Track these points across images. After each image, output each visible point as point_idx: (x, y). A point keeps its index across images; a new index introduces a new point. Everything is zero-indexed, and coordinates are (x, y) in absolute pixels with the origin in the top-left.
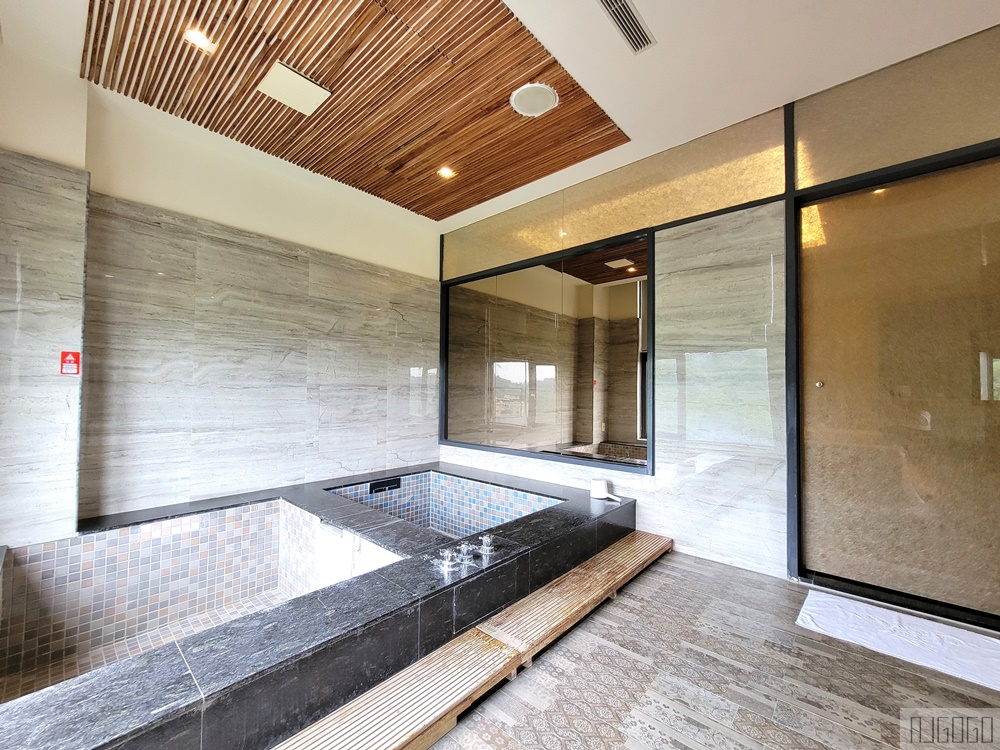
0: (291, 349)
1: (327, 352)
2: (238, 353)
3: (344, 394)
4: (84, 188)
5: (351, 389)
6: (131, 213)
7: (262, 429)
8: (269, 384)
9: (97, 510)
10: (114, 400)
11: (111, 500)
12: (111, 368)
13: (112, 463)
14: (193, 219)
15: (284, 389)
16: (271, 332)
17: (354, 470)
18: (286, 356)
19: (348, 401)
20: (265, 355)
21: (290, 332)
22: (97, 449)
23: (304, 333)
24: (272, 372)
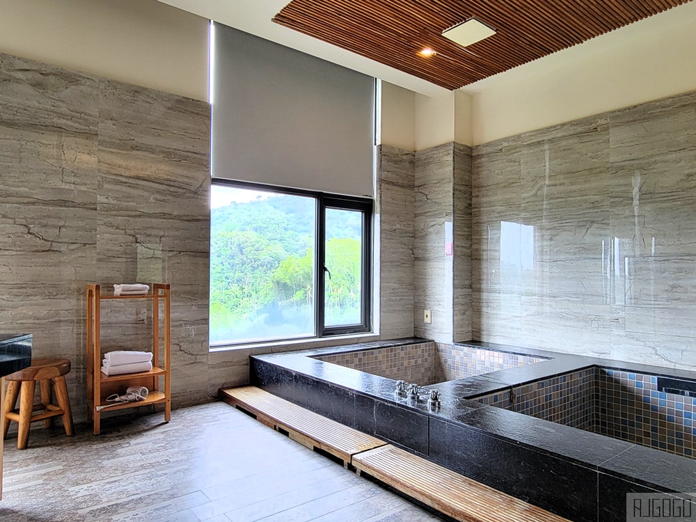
0: (592, 222)
1: (632, 220)
2: (548, 232)
3: (657, 266)
4: (452, 152)
5: (668, 260)
6: (489, 150)
7: (569, 298)
8: (573, 257)
9: (480, 337)
10: (485, 270)
11: (484, 333)
12: (483, 251)
13: (484, 310)
14: (519, 136)
15: (587, 261)
16: (574, 209)
17: (676, 363)
18: (588, 229)
19: (664, 275)
20: (569, 231)
21: (591, 205)
22: (479, 300)
23: (605, 203)
24: (576, 246)
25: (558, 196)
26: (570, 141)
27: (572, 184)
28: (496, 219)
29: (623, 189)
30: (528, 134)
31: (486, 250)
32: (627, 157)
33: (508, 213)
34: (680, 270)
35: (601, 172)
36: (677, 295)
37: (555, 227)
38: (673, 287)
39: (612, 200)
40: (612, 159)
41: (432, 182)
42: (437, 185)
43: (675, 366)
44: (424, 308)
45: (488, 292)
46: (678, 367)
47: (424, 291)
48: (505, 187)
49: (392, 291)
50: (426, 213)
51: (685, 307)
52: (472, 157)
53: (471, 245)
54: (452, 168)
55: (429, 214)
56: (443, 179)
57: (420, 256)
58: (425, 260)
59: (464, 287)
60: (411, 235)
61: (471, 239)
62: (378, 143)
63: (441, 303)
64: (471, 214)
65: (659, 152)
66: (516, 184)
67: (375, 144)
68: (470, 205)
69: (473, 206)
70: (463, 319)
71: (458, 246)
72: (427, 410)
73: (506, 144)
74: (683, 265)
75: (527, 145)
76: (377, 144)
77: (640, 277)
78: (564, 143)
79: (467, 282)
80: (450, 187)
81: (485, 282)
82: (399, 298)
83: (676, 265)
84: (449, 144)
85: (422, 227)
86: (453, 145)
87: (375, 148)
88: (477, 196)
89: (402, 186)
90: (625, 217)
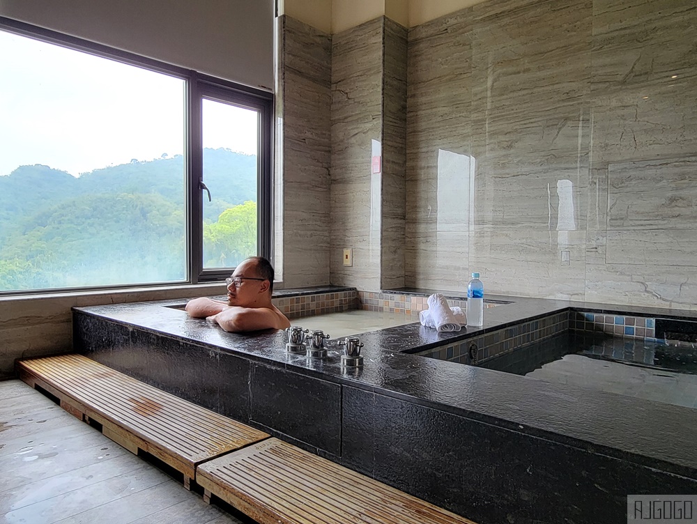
0: (566, 119)
1: (621, 112)
2: (507, 138)
3: (651, 172)
4: (381, 30)
5: (667, 164)
6: (431, 31)
7: (532, 225)
8: (540, 168)
9: (414, 283)
10: (423, 195)
11: (421, 277)
12: (421, 169)
13: (422, 246)
14: (470, 9)
15: (558, 172)
16: (542, 103)
17: (672, 301)
18: (560, 129)
19: (660, 184)
20: (535, 133)
21: (565, 97)
22: (414, 235)
23: (585, 92)
24: (543, 154)
25: (521, 87)
26: (539, 10)
27: (539, 69)
28: (438, 125)
29: (609, 70)
30: (483, 5)
31: (424, 168)
32: (618, 25)
33: (454, 116)
34: (682, 176)
35: (579, 50)
36: (677, 211)
37: (516, 130)
38: (673, 199)
39: (593, 87)
40: (595, 31)
41: (355, 75)
42: (361, 78)
43: (670, 306)
44: (344, 246)
45: (427, 223)
46: (675, 306)
47: (343, 223)
48: (450, 80)
49: (300, 223)
50: (346, 118)
51: (689, 225)
52: (407, 42)
53: (405, 162)
54: (381, 53)
55: (349, 119)
56: (370, 70)
57: (338, 177)
58: (344, 181)
59: (395, 216)
60: (327, 149)
61: (405, 154)
62: (281, 13)
63: (365, 238)
64: (405, 120)
65: (661, 15)
66: (465, 76)
67: (276, 16)
68: (404, 108)
69: (408, 110)
70: (393, 259)
71: (388, 161)
72: (339, 373)
73: (452, 21)
74: (687, 169)
75: (481, 20)
76: (279, 15)
77: (628, 189)
78: (532, 13)
79: (399, 211)
80: (378, 80)
81: (422, 209)
82: (309, 233)
83: (677, 170)
84: (378, 19)
85: (341, 138)
86: (383, 21)
87: (276, 20)
88: (414, 96)
89: (314, 80)
90: (611, 110)
